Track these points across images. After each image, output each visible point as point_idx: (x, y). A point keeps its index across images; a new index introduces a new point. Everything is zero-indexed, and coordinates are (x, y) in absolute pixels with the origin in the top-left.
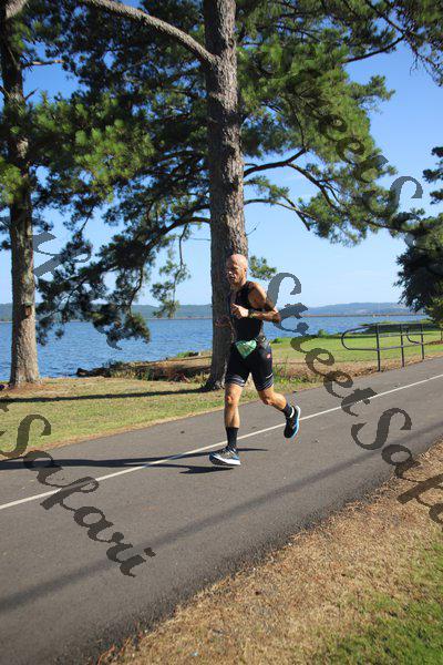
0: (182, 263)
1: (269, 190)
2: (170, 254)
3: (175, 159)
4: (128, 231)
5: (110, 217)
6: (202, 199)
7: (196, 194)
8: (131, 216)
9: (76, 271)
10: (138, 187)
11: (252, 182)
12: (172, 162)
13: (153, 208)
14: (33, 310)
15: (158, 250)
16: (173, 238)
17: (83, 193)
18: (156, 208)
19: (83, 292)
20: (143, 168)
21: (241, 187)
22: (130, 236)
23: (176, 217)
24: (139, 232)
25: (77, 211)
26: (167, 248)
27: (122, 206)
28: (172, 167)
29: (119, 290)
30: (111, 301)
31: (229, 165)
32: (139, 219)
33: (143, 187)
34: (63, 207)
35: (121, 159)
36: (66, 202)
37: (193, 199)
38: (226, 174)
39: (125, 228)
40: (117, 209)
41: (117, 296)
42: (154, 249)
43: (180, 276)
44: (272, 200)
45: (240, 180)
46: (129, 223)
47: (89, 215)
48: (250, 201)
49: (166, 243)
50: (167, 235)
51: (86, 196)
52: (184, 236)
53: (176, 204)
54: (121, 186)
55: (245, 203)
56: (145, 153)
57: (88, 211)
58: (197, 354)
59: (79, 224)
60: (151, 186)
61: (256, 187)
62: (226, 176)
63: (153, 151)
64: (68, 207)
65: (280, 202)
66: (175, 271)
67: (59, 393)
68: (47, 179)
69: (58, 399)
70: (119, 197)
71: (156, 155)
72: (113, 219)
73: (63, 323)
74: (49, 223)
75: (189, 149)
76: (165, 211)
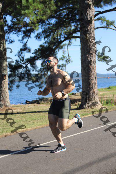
0: (68, 56)
1: (105, 22)
2: (64, 52)
3: (65, 11)
4: (45, 43)
5: (38, 37)
6: (76, 28)
7: (74, 26)
8: (47, 37)
9: (25, 60)
10: (50, 24)
11: (98, 19)
12: (64, 12)
13: (56, 33)
14: (7, 76)
15: (58, 51)
16: (65, 45)
17: (26, 27)
18: (57, 32)
19: (28, 69)
20: (51, 15)
21: (93, 22)
22: (46, 45)
23: (66, 36)
24: (50, 43)
25: (24, 35)
26: (62, 50)
27: (43, 32)
28: (64, 14)
29: (42, 68)
30: (39, 72)
31: (88, 12)
32: (50, 38)
33: (52, 24)
34: (18, 33)
35: (42, 12)
36: (19, 31)
37: (73, 28)
38: (87, 16)
39: (45, 41)
40: (41, 33)
41: (42, 70)
42: (57, 50)
43: (68, 61)
44: (107, 27)
45: (93, 19)
46: (46, 39)
47: (29, 36)
48: (98, 28)
49: (62, 48)
50: (62, 44)
51: (28, 28)
52: (69, 44)
53: (66, 30)
54: (42, 23)
55: (95, 29)
56: (52, 9)
57: (29, 34)
58: (75, 94)
59: (25, 40)
60: (55, 23)
61: (100, 21)
62: (87, 17)
63: (55, 8)
64: (20, 33)
65: (111, 27)
66: (66, 59)
67: (18, 111)
68: (11, 21)
69: (18, 113)
70: (42, 28)
71: (56, 9)
72: (39, 38)
73: (19, 82)
74: (13, 40)
75: (71, 6)
76: (61, 34)
